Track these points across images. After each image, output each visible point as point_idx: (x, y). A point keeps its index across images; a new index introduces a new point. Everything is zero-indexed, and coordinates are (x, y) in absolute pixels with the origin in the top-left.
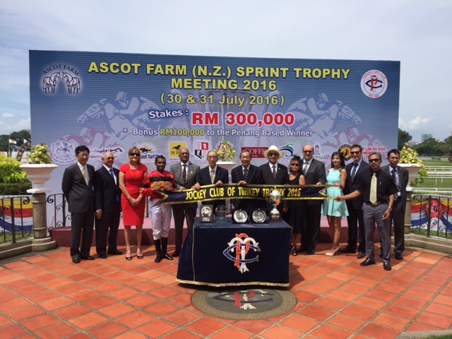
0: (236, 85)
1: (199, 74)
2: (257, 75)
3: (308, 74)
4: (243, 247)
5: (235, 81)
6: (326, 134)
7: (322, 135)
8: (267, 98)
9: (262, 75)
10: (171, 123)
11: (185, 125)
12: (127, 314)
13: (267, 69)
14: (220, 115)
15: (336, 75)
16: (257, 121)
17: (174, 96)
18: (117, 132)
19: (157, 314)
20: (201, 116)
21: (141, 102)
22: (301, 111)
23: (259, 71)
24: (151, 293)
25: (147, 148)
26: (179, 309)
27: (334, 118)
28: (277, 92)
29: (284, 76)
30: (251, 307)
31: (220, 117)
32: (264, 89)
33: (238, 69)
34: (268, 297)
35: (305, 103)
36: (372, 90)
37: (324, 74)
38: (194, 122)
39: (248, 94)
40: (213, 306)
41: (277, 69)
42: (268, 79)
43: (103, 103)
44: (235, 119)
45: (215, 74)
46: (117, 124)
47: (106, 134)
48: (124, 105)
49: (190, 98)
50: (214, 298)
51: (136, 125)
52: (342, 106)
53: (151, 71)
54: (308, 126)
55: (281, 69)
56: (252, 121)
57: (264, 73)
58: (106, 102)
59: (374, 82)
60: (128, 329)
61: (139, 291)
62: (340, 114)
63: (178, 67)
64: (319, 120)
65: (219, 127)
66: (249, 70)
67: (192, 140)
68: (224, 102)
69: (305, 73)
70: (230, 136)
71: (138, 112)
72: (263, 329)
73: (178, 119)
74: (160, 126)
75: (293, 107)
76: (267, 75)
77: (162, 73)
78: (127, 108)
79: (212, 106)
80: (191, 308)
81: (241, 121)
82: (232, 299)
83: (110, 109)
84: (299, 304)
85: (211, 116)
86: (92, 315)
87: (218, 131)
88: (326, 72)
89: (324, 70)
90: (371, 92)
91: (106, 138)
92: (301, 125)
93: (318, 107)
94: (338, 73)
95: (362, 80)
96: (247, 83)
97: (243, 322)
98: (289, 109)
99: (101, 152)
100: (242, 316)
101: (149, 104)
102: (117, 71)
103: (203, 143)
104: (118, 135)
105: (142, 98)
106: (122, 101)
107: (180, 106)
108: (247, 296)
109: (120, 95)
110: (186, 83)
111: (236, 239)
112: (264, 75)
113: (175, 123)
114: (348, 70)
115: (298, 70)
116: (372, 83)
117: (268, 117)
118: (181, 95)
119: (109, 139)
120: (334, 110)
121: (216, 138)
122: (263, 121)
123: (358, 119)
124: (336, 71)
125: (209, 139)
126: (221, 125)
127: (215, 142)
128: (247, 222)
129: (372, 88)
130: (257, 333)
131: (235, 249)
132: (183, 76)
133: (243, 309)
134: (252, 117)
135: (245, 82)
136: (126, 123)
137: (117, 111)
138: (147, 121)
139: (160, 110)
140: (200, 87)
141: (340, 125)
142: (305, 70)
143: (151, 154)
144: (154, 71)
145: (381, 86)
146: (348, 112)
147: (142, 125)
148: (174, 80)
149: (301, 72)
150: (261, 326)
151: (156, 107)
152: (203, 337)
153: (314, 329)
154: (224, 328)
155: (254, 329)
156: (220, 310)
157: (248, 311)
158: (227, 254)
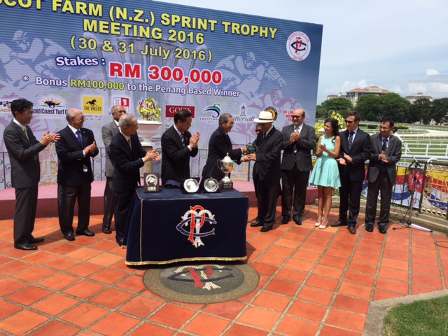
0: (160, 34)
1: (118, 17)
2: (183, 25)
3: (237, 29)
4: (198, 220)
5: (160, 30)
6: (252, 96)
7: (249, 96)
8: (194, 52)
9: (189, 26)
10: (84, 73)
11: (101, 76)
12: (71, 308)
13: (194, 19)
14: (142, 68)
15: (264, 34)
16: (184, 77)
17: (88, 40)
18: (14, 80)
19: (111, 306)
20: (120, 67)
21: (46, 45)
22: (229, 69)
23: (186, 21)
24: (92, 277)
25: (54, 101)
26: (133, 296)
27: (260, 78)
28: (204, 46)
29: (212, 29)
30: (215, 286)
31: (142, 70)
32: (192, 41)
33: (163, 16)
35: (233, 60)
36: (296, 52)
37: (253, 31)
38: (112, 74)
39: (174, 46)
40: (172, 289)
41: (205, 21)
42: (196, 30)
44: (160, 73)
45: (136, 19)
46: (15, 70)
49: (107, 45)
50: (169, 278)
51: (40, 72)
52: (268, 67)
53: (57, 7)
54: (235, 86)
55: (210, 21)
56: (178, 77)
57: (191, 23)
59: (299, 44)
60: (80, 329)
61: (75, 276)
62: (266, 75)
63: (91, 6)
64: (246, 80)
65: (142, 82)
66: (175, 19)
67: (110, 94)
68: (146, 53)
69: (233, 28)
70: (154, 93)
71: (42, 57)
72: (237, 313)
73: (93, 69)
74: (70, 76)
75: (220, 64)
76: (194, 27)
77: (72, 11)
78: (27, 51)
79: (133, 56)
80: (147, 294)
81: (166, 76)
82: (189, 278)
83: (4, 51)
84: (262, 278)
85: (133, 69)
86: (25, 313)
87: (140, 86)
88: (254, 29)
89: (253, 27)
90: (295, 54)
92: (229, 84)
93: (245, 66)
94: (266, 32)
95: (288, 41)
96: (172, 33)
97: (213, 306)
98: (217, 67)
100: (209, 298)
101: (55, 48)
102: (14, 3)
103: (122, 99)
104: (16, 84)
105: (47, 40)
106: (21, 41)
107: (95, 54)
108: (205, 273)
109: (18, 34)
110: (101, 27)
111: (191, 211)
112: (192, 26)
113: (89, 73)
114: (275, 30)
115: (227, 24)
116: (297, 45)
117: (195, 74)
118: (96, 41)
119: (4, 88)
120: (261, 69)
121: (137, 93)
122: (189, 78)
123: (282, 81)
124: (264, 29)
125: (129, 95)
126: (143, 79)
127: (136, 98)
128: (198, 192)
129: (297, 50)
130: (233, 318)
131: (189, 223)
132: (98, 18)
133: (206, 289)
134: (178, 72)
135: (170, 31)
136: (27, 70)
137: (14, 54)
138: (53, 69)
139: (69, 56)
140: (119, 33)
141: (266, 87)
142: (234, 24)
143: (59, 109)
144: (62, 7)
145: (305, 49)
146: (274, 74)
147: (47, 73)
148: (86, 21)
149: (230, 26)
150: (235, 309)
151: (64, 51)
152: (176, 329)
153: (288, 307)
154: (194, 316)
155: (228, 314)
156: (182, 293)
157: (213, 291)
158: (180, 229)
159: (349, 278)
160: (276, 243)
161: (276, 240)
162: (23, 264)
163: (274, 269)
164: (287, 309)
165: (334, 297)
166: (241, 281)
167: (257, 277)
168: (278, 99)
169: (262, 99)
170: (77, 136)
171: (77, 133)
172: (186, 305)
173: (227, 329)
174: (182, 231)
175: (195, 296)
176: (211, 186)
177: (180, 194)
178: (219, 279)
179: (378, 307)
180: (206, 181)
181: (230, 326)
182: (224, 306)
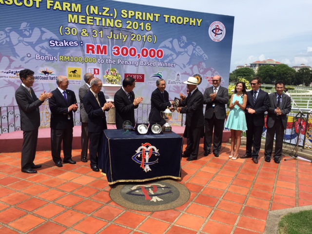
0: (121, 24)
1: (92, 12)
2: (137, 18)
3: (174, 20)
4: (147, 153)
5: (120, 21)
6: (184, 66)
7: (182, 66)
8: (144, 36)
9: (141, 18)
10: (69, 52)
11: (80, 54)
12: (60, 214)
13: (144, 14)
14: (108, 47)
15: (193, 23)
16: (137, 54)
18: (21, 57)
19: (87, 212)
20: (93, 47)
21: (43, 32)
22: (168, 48)
23: (138, 15)
24: (75, 192)
25: (48, 71)
26: (103, 206)
27: (190, 54)
28: (151, 32)
29: (157, 20)
30: (159, 200)
31: (108, 49)
32: (142, 29)
33: (122, 12)
34: (168, 190)
35: (171, 42)
36: (215, 36)
37: (185, 21)
38: (88, 52)
39: (130, 32)
40: (129, 201)
41: (152, 14)
42: (145, 21)
43: (8, 31)
44: (120, 51)
45: (104, 14)
46: (22, 49)
47: (12, 58)
48: (27, 33)
49: (84, 32)
50: (127, 193)
51: (38, 51)
52: (195, 47)
53: (50, 6)
54: (173, 60)
55: (155, 15)
56: (133, 54)
57: (142, 16)
58: (11, 31)
59: (217, 30)
60: (67, 228)
61: (63, 191)
62: (194, 52)
63: (74, 5)
64: (180, 56)
65: (108, 57)
66: (131, 13)
67: (86, 66)
68: (111, 37)
69: (171, 19)
70: (116, 65)
71: (40, 41)
72: (175, 218)
73: (75, 48)
74: (59, 54)
75: (162, 44)
76: (144, 19)
77: (60, 9)
78: (30, 36)
79: (102, 40)
80: (112, 204)
81: (125, 53)
82: (141, 193)
83: (14, 37)
84: (192, 194)
85: (102, 48)
86: (29, 216)
87: (107, 60)
88: (186, 20)
89: (185, 18)
90: (215, 37)
91: (11, 61)
92: (168, 59)
93: (180, 46)
94: (194, 22)
95: (210, 28)
96: (129, 23)
97: (158, 213)
98: (160, 46)
99: (7, 73)
100: (155, 208)
101: (49, 34)
102: (21, 4)
103: (95, 69)
104: (22, 59)
105: (43, 29)
106: (25, 30)
107: (76, 38)
108: (152, 190)
109: (24, 25)
110: (80, 19)
111: (142, 147)
112: (142, 18)
113: (72, 52)
114: (201, 20)
116: (216, 31)
117: (145, 51)
118: (77, 29)
119: (14, 62)
120: (190, 48)
121: (105, 65)
122: (141, 54)
123: (206, 56)
124: (193, 20)
125: (99, 66)
126: (109, 55)
127: (104, 68)
128: (147, 134)
129: (216, 34)
130: (172, 222)
131: (141, 155)
132: (78, 13)
133: (153, 201)
134: (133, 50)
135: (128, 22)
136: (29, 49)
137: (21, 38)
138: (48, 49)
139: (58, 40)
140: (92, 24)
141: (194, 60)
142: (172, 17)
143: (52, 76)
144: (53, 6)
145: (221, 34)
146: (200, 51)
147: (43, 51)
148: (70, 16)
149: (169, 18)
150: (173, 215)
151: (55, 37)
152: (132, 229)
153: (211, 214)
154: (145, 220)
155: (168, 219)
156: (137, 204)
157: (158, 203)
158: (135, 159)
159: (253, 194)
160: (202, 170)
161: (202, 167)
162: (27, 183)
163: (200, 188)
164: (210, 216)
165: (243, 208)
166: (178, 196)
167: (189, 193)
168: (203, 68)
169: (191, 68)
170: (63, 95)
171: (63, 93)
172: (139, 212)
173: (168, 229)
174: (136, 160)
175: (146, 206)
176: (156, 129)
177: (135, 135)
178: (162, 194)
179: (274, 215)
180: (153, 126)
181: (170, 227)
182: (165, 213)
